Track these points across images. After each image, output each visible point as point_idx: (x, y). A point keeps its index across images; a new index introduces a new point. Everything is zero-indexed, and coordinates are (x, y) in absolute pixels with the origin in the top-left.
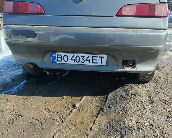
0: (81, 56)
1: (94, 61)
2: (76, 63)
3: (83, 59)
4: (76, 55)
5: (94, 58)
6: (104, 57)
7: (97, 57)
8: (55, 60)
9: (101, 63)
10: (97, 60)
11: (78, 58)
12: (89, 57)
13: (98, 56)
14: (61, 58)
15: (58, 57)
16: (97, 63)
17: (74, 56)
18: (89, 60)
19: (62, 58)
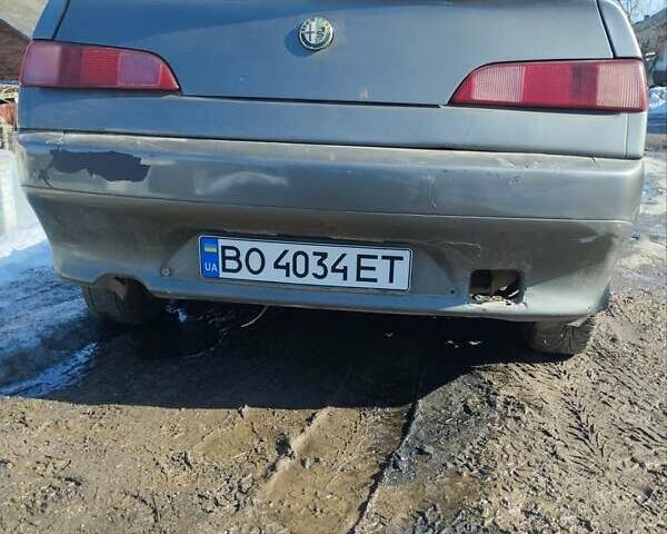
0: (315, 254)
1: (362, 271)
2: (293, 279)
3: (320, 263)
4: (293, 248)
5: (364, 263)
6: (401, 258)
7: (376, 257)
8: (214, 268)
9: (391, 281)
10: (373, 269)
11: (301, 259)
12: (343, 255)
13: (380, 252)
14: (236, 258)
15: (227, 255)
16: (375, 280)
17: (286, 252)
18: (345, 268)
19: (242, 259)
